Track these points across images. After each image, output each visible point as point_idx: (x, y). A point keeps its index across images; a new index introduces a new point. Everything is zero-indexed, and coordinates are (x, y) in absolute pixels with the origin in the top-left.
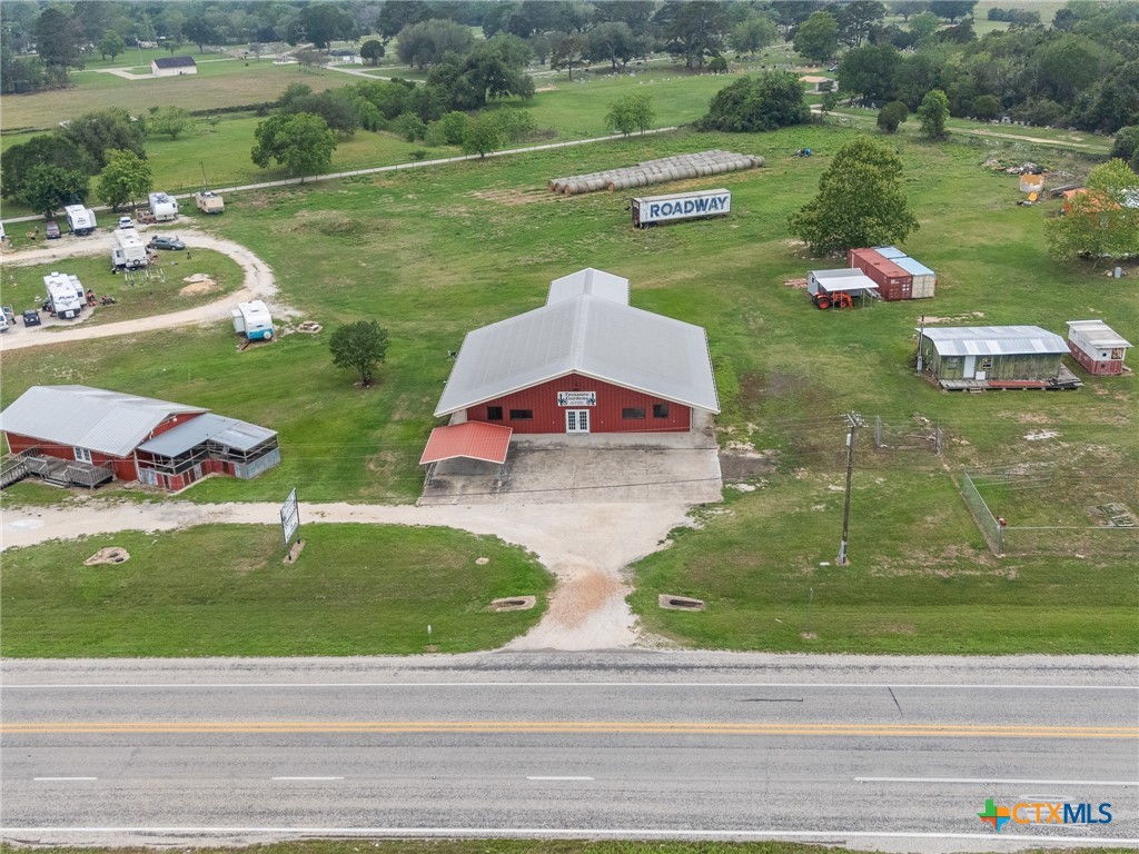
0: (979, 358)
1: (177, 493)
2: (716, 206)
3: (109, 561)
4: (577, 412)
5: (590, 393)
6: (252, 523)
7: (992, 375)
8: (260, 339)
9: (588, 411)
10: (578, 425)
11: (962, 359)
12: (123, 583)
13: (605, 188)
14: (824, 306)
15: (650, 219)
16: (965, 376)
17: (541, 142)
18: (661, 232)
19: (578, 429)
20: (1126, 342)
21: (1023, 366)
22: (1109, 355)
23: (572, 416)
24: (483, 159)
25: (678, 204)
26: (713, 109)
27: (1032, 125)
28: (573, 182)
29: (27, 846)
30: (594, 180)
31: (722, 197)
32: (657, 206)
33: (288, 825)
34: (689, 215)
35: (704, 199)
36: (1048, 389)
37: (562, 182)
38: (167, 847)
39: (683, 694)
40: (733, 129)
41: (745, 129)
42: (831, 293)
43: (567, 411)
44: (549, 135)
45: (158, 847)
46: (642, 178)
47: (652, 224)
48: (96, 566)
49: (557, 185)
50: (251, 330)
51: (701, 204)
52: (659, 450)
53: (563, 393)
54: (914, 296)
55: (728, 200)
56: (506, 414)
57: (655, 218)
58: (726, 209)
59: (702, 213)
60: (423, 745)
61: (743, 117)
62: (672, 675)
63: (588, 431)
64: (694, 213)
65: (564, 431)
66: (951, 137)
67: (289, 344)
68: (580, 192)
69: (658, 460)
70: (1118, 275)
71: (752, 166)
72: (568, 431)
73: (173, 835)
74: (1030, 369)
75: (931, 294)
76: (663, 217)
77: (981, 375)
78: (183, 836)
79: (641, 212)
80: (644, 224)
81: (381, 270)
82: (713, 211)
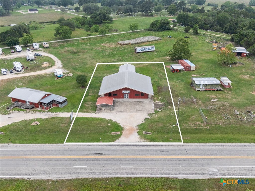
0: (203, 84)
1: (48, 110)
2: (152, 49)
3: (36, 124)
4: (126, 94)
5: (129, 91)
6: (63, 117)
7: (206, 88)
8: (60, 77)
9: (128, 94)
10: (126, 97)
11: (200, 84)
12: (39, 129)
13: (129, 44)
14: (174, 72)
16: (201, 88)
17: (115, 32)
18: (141, 54)
19: (126, 98)
20: (231, 81)
21: (212, 86)
22: (228, 84)
23: (125, 95)
24: (103, 36)
25: (144, 49)
26: (151, 26)
27: (216, 32)
28: (122, 42)
29: (29, 179)
30: (127, 42)
33: (77, 175)
34: (146, 51)
36: (216, 90)
37: (120, 42)
38: (55, 179)
39: (148, 150)
40: (155, 31)
41: (157, 31)
42: (175, 69)
43: (124, 94)
44: (117, 31)
45: (54, 179)
46: (136, 42)
47: (139, 53)
48: (33, 125)
49: (119, 43)
50: (58, 75)
51: (149, 49)
52: (142, 102)
53: (124, 91)
54: (191, 70)
55: (154, 48)
56: (112, 95)
57: (140, 51)
58: (154, 50)
59: (149, 50)
60: (101, 160)
61: (157, 28)
62: (146, 147)
63: (128, 98)
64: (147, 51)
65: (123, 98)
66: (199, 34)
67: (66, 78)
68: (124, 45)
69: (142, 104)
70: (230, 66)
71: (159, 40)
72: (124, 98)
73: (56, 177)
74: (213, 87)
75: (195, 70)
76: (141, 51)
77: (204, 88)
78: (58, 177)
79: (137, 50)
80: (137, 53)
81: (83, 62)
82: (151, 50)
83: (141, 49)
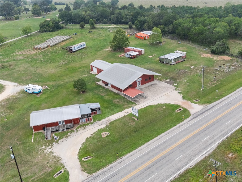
0: (173, 59)
2: (84, 46)
5: (141, 78)
7: (175, 61)
14: (133, 58)
15: (74, 51)
16: (172, 62)
20: (185, 52)
21: (178, 59)
22: (185, 55)
25: (78, 47)
31: (84, 44)
32: (75, 48)
34: (80, 48)
35: (82, 45)
36: (182, 61)
43: (138, 83)
49: (37, 48)
51: (82, 46)
52: (155, 84)
55: (85, 44)
57: (75, 50)
58: (85, 46)
59: (82, 48)
63: (140, 85)
64: (81, 48)
65: (137, 87)
68: (43, 48)
70: (161, 45)
71: (70, 38)
75: (144, 53)
76: (76, 50)
79: (73, 49)
82: (83, 47)
83: (75, 47)
